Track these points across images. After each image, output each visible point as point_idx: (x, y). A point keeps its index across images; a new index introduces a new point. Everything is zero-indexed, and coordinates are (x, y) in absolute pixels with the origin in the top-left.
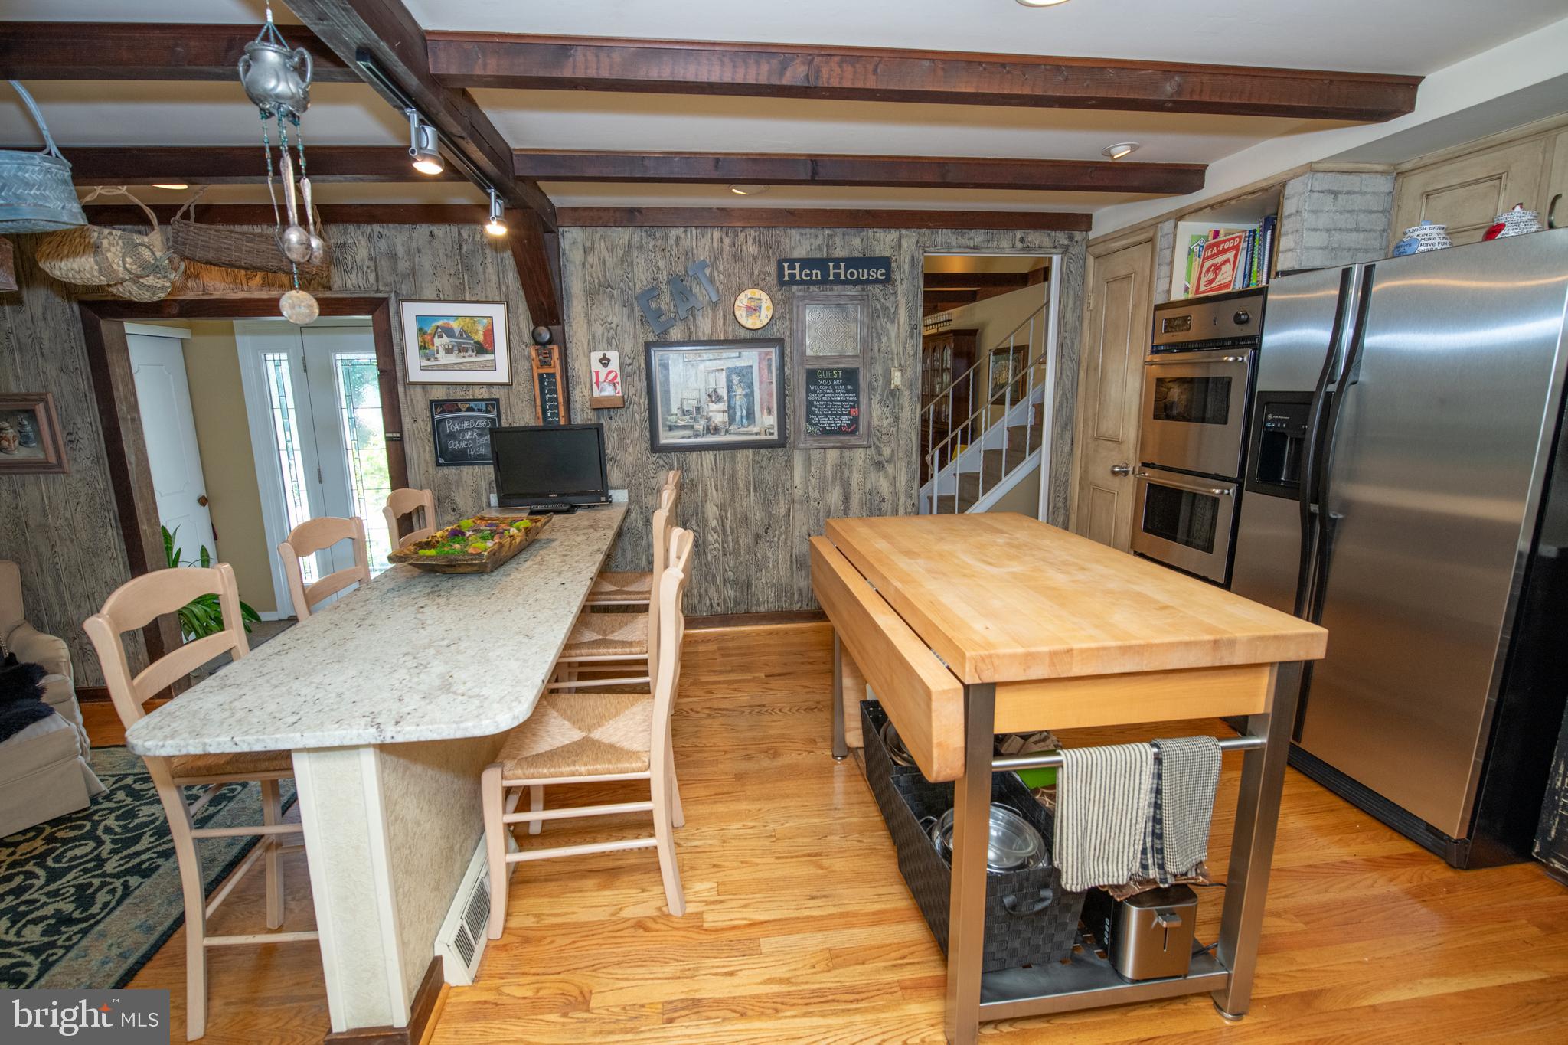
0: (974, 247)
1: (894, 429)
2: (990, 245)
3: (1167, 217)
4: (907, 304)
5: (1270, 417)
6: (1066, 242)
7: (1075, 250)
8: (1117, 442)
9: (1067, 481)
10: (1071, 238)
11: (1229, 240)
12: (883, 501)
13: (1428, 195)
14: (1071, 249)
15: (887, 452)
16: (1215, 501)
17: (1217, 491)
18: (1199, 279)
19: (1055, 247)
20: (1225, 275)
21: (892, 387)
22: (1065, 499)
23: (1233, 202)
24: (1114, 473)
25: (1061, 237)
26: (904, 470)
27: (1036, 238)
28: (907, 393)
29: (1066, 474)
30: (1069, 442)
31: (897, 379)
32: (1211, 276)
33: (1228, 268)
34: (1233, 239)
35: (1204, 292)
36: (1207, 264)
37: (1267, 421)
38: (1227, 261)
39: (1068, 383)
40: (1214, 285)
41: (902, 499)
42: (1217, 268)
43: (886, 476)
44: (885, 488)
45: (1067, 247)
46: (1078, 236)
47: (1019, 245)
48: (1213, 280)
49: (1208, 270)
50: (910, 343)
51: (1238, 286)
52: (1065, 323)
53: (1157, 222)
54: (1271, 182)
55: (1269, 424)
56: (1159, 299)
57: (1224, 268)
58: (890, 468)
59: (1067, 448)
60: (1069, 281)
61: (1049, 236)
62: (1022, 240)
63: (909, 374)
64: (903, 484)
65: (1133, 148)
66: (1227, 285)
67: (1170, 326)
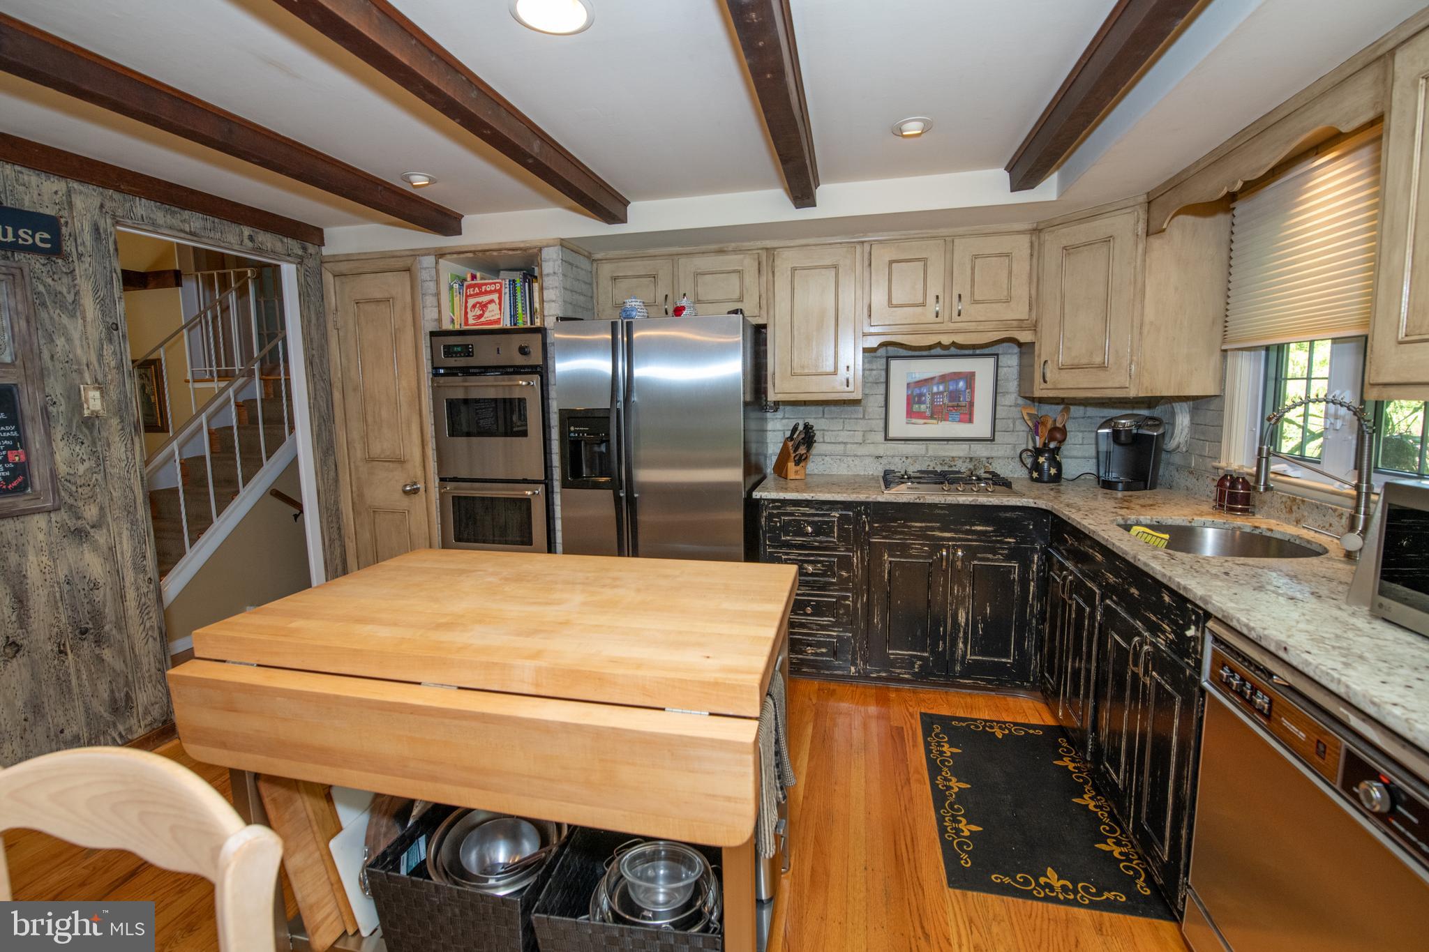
0: (191, 233)
1: (99, 477)
2: (212, 235)
3: (427, 252)
4: (96, 291)
5: (572, 429)
6: (300, 252)
7: (311, 263)
8: (401, 462)
9: (338, 510)
10: (305, 249)
11: (491, 284)
12: (96, 586)
13: (615, 279)
14: (306, 261)
15: (91, 512)
16: (528, 501)
17: (529, 493)
18: (466, 313)
19: (289, 255)
20: (492, 313)
21: (86, 413)
22: (339, 528)
23: (495, 253)
24: (405, 492)
25: (294, 246)
26: (126, 534)
27: (267, 240)
28: (115, 422)
29: (336, 502)
30: (333, 467)
31: (94, 401)
32: (478, 312)
33: (493, 308)
34: (495, 283)
35: (474, 325)
36: (471, 301)
37: (570, 432)
38: (492, 301)
39: (323, 405)
40: (483, 319)
41: (129, 576)
42: (484, 306)
43: (96, 548)
44: (94, 565)
45: (302, 258)
46: (312, 249)
47: (246, 241)
48: (480, 316)
49: (474, 306)
50: (108, 350)
51: (506, 323)
52: (311, 341)
53: (415, 254)
54: (528, 245)
55: (572, 435)
56: (432, 327)
57: (491, 307)
58: (100, 537)
59: (332, 474)
60: (309, 295)
61: (282, 242)
62: (251, 238)
63: (114, 394)
64: (128, 555)
65: (432, 181)
66: (498, 321)
67: (449, 351)
